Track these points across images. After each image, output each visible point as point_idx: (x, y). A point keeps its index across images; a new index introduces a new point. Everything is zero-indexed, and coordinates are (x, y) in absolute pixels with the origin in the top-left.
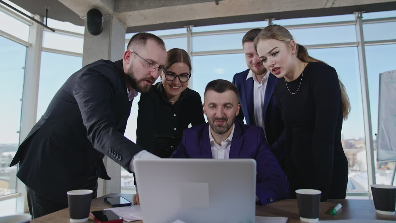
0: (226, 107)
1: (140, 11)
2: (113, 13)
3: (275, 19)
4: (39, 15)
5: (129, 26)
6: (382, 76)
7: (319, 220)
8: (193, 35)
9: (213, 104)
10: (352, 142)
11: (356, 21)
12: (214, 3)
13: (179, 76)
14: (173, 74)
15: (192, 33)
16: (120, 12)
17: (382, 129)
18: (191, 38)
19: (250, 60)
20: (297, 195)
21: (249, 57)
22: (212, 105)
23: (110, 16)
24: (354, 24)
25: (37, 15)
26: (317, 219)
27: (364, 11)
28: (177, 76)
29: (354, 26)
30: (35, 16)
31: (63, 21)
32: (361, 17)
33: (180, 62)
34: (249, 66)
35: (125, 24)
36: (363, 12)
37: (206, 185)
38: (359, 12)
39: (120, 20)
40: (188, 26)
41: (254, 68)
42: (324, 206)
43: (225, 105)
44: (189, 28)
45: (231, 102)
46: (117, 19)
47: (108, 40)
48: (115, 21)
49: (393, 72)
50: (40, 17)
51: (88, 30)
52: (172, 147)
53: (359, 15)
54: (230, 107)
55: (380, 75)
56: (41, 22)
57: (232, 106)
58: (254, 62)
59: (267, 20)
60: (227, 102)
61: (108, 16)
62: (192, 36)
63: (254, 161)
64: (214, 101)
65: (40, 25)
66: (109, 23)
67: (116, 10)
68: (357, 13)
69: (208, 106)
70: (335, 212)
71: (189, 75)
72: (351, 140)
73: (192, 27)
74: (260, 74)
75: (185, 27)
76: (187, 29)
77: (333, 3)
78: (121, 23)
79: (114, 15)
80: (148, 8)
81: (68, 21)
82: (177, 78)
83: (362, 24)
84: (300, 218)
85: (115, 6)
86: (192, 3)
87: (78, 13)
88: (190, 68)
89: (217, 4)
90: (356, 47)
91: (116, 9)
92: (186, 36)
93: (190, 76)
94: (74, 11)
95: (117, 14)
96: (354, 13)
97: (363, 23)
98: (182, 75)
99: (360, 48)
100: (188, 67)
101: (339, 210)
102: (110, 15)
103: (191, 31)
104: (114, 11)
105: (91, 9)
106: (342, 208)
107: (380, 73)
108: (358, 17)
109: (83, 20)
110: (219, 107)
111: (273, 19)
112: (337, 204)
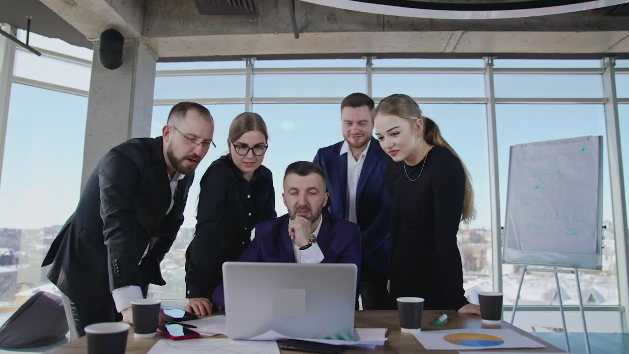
0: (310, 194)
1: (182, 38)
2: (140, 36)
3: (376, 57)
4: (10, 24)
5: (161, 56)
6: (513, 150)
7: (421, 330)
8: (254, 72)
9: (294, 189)
10: (481, 233)
11: (486, 69)
12: (292, 35)
13: (252, 149)
14: (244, 146)
15: (253, 70)
16: (151, 36)
17: (510, 220)
18: (252, 75)
19: (349, 129)
20: (398, 304)
21: (347, 125)
22: (293, 191)
23: (136, 41)
24: (483, 72)
25: (7, 24)
26: (420, 329)
27: (496, 57)
28: (250, 149)
29: (483, 75)
30: (3, 25)
31: (50, 36)
32: (492, 64)
33: (253, 130)
34: (345, 137)
35: (156, 53)
36: (494, 57)
37: (302, 292)
38: (490, 58)
39: (149, 48)
40: (249, 59)
41: (352, 140)
42: (426, 315)
43: (308, 191)
44: (250, 62)
45: (316, 186)
46: (146, 47)
47: (131, 78)
48: (142, 49)
49: (526, 146)
50: (12, 28)
51: (101, 61)
52: (243, 243)
53: (490, 62)
54: (315, 194)
55: (511, 148)
56: (13, 35)
57: (318, 191)
58: (352, 132)
59: (364, 59)
60: (311, 186)
61: (132, 40)
62: (253, 74)
63: (355, 266)
64: (295, 186)
65: (10, 41)
66: (133, 51)
67: (145, 33)
68: (487, 59)
69: (288, 192)
70: (439, 323)
71: (265, 146)
72: (479, 230)
73: (255, 60)
74: (358, 147)
75: (244, 60)
76: (247, 63)
77: (455, 48)
78: (150, 51)
79: (140, 40)
80: (193, 35)
81: (58, 38)
82: (251, 151)
83: (493, 74)
84: (400, 329)
85: (143, 26)
86: (262, 33)
87: (84, 33)
88: (266, 137)
89: (297, 37)
90: (485, 105)
91: (145, 31)
92: (245, 73)
93: (267, 147)
94: (79, 29)
95: (146, 38)
96: (484, 57)
97: (494, 72)
98: (257, 146)
99: (489, 106)
100: (264, 137)
101: (445, 321)
102: (135, 39)
103: (252, 65)
104: (142, 33)
105: (106, 29)
106: (447, 319)
107: (512, 145)
108: (489, 64)
109: (91, 42)
110: (302, 193)
111: (373, 57)
112: (442, 314)
